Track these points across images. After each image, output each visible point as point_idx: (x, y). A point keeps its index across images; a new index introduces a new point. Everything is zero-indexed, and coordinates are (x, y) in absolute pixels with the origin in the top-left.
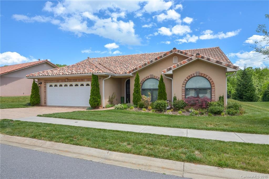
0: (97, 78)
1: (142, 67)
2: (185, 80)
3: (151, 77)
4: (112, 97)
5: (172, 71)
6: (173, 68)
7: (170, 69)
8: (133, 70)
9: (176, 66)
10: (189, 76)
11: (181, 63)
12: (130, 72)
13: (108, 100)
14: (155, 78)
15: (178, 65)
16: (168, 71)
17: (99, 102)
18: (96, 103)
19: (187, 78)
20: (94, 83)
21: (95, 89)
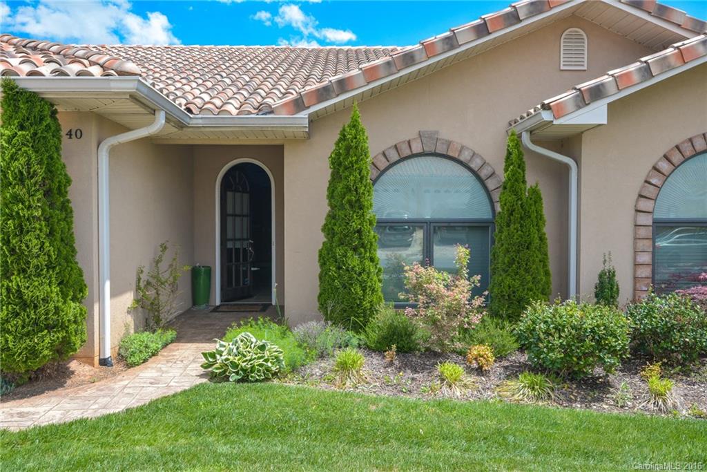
0: (49, 120)
1: (382, 73)
2: (655, 168)
3: (427, 149)
4: (156, 277)
5: (605, 108)
6: (612, 89)
7: (597, 93)
8: (323, 94)
9: (636, 78)
10: (677, 147)
11: (665, 58)
12: (298, 104)
13: (128, 299)
14: (451, 154)
15: (647, 71)
16: (579, 107)
17: (72, 327)
18: (45, 342)
19: (666, 157)
20: (28, 164)
21: (38, 213)
